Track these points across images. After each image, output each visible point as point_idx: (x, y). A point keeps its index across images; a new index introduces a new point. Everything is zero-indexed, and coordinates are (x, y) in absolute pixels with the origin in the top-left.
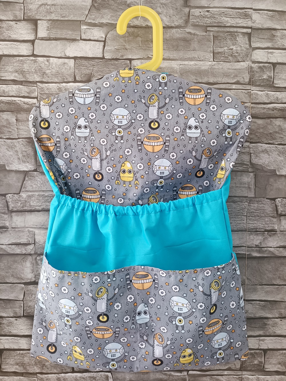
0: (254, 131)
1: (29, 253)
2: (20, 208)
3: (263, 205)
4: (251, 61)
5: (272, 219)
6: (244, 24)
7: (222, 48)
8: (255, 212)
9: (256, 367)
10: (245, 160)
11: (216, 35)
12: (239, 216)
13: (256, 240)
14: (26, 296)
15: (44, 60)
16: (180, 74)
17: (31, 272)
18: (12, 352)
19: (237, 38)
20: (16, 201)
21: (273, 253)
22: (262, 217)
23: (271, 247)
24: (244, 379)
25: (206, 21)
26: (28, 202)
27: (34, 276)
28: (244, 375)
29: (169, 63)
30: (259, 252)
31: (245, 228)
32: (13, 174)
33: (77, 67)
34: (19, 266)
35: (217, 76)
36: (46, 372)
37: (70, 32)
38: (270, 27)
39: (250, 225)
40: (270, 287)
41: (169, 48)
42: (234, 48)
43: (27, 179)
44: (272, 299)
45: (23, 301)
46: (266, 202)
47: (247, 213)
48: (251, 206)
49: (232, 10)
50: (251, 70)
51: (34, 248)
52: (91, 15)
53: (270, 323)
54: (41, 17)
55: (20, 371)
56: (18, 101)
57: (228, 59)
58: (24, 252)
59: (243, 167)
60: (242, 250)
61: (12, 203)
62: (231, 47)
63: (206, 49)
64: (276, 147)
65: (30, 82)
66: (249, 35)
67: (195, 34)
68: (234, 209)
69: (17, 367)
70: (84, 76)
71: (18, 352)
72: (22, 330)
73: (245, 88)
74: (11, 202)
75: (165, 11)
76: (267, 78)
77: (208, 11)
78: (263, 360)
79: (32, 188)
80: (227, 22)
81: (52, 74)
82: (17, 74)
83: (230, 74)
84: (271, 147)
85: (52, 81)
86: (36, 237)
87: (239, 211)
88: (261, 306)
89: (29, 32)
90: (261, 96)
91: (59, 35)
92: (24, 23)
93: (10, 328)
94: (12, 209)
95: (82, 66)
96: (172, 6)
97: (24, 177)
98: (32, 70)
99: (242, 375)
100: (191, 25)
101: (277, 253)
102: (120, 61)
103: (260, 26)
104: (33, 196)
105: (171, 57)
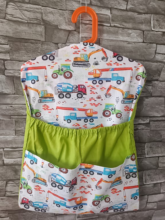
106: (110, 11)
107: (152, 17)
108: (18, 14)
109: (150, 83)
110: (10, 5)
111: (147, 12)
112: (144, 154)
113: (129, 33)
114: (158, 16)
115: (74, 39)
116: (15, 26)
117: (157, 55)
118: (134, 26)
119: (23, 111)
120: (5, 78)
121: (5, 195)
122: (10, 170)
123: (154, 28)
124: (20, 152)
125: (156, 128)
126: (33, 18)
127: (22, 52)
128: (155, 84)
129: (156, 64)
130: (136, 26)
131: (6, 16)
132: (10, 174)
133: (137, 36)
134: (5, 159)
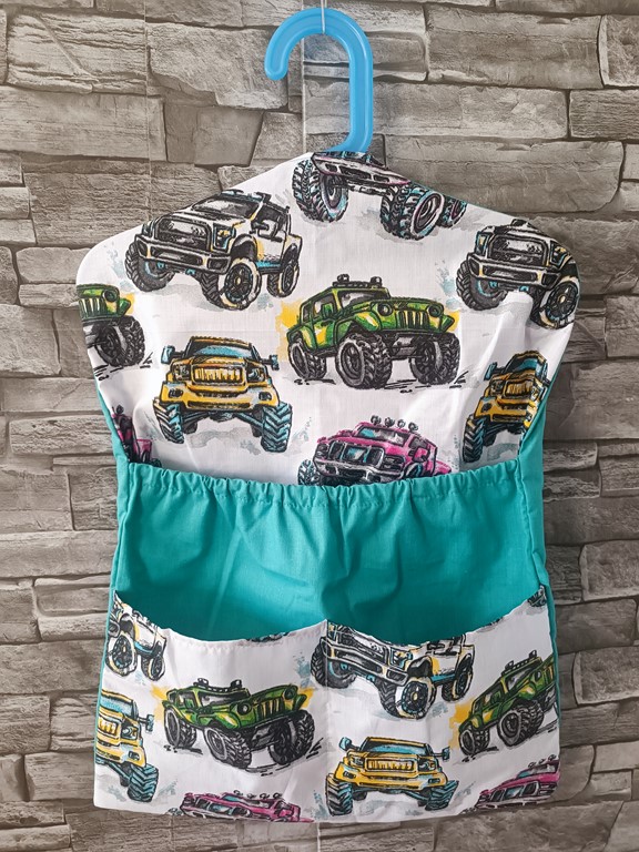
106: (423, 20)
107: (604, 27)
108: (54, 59)
109: (597, 307)
110: (22, 25)
111: (583, 7)
112: (576, 590)
113: (505, 103)
114: (628, 20)
115: (283, 143)
116: (46, 108)
117: (626, 189)
118: (527, 71)
119: (98, 438)
120: (20, 316)
121: (50, 745)
122: (64, 658)
123: (612, 74)
124: (95, 589)
125: (626, 485)
126: (114, 69)
127: (79, 210)
128: (622, 308)
129: (621, 225)
130: (535, 74)
131: (7, 72)
132: (63, 671)
133: (540, 112)
134: (42, 619)
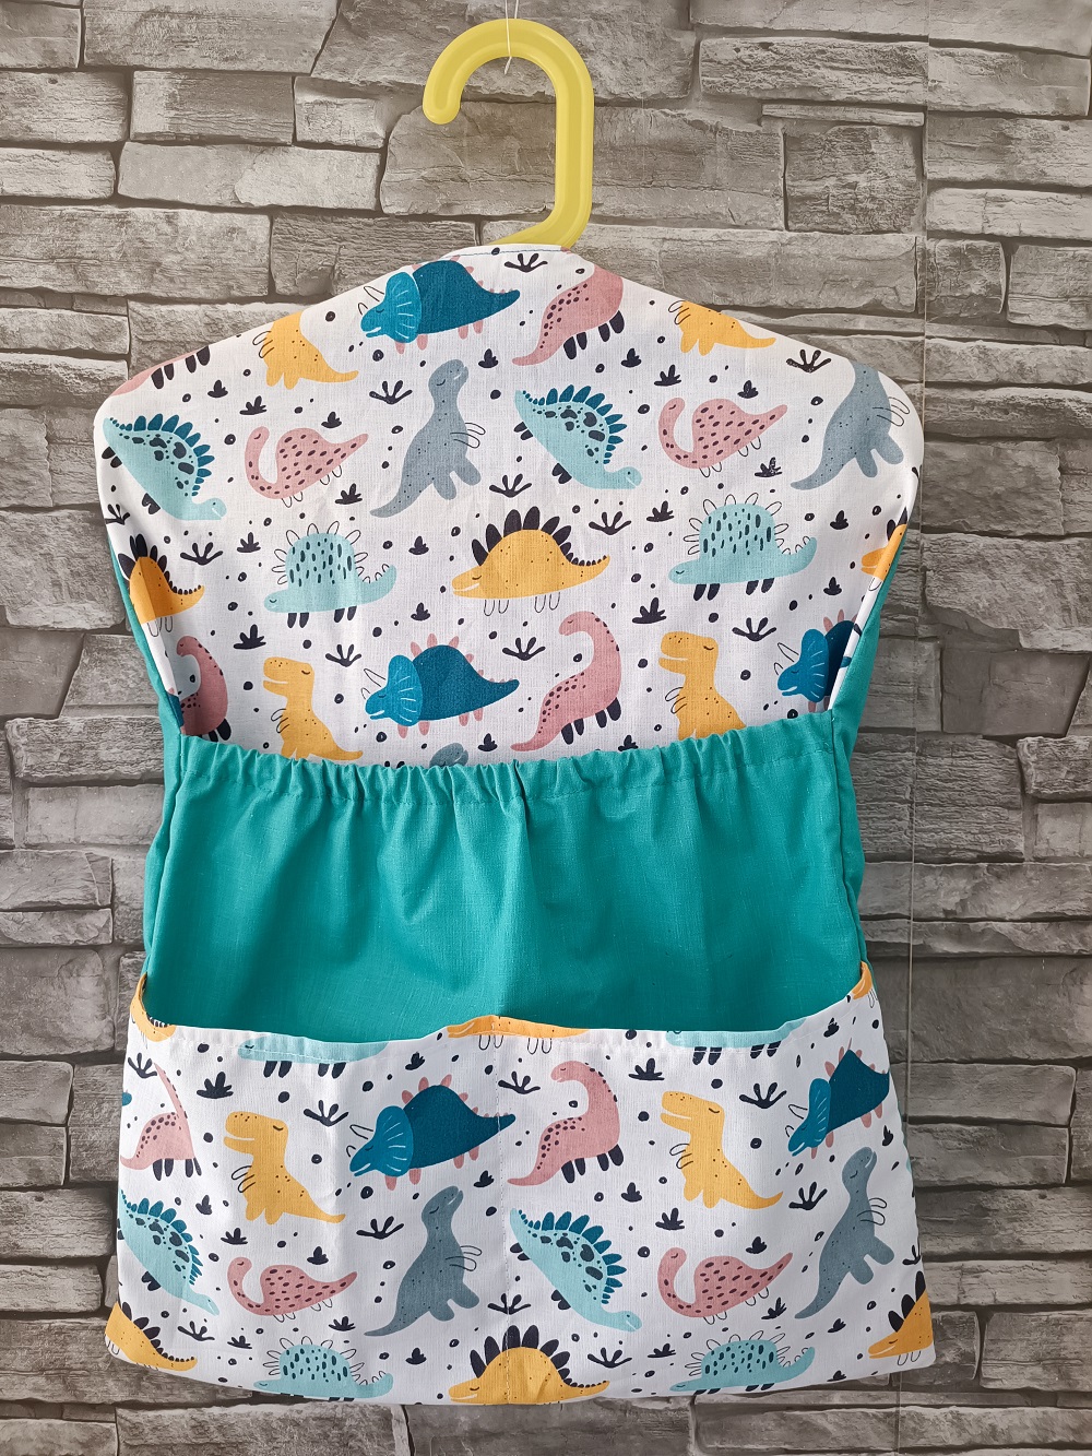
0: (936, 486)
1: (91, 942)
2: (59, 769)
3: (970, 762)
4: (924, 229)
5: (1005, 813)
6: (900, 95)
7: (816, 182)
8: (943, 789)
9: (950, 1376)
10: (904, 593)
11: (794, 131)
12: (884, 803)
13: (946, 895)
14: (76, 1106)
15: (156, 217)
16: (664, 273)
17: (98, 1014)
18: (22, 1324)
19: (873, 145)
20: (45, 745)
21: (1008, 942)
22: (967, 805)
23: (1002, 920)
24: (906, 1420)
25: (760, 81)
26: (88, 748)
27: (108, 1030)
28: (904, 1406)
29: (622, 234)
30: (959, 936)
31: (904, 848)
32: (34, 642)
33: (280, 242)
34: (54, 993)
35: (801, 282)
36: (151, 1401)
37: (255, 117)
38: (992, 108)
39: (924, 836)
40: (1001, 1070)
41: (620, 179)
42: (862, 180)
43: (86, 661)
44: (1008, 1117)
45: (65, 1125)
46: (982, 749)
47: (912, 793)
48: (925, 764)
49: (856, 43)
50: (923, 264)
51: (111, 924)
52: (333, 55)
53: (1002, 1206)
54: (147, 59)
55: (52, 1396)
56: (57, 366)
57: (840, 221)
58: (72, 939)
59: (897, 620)
60: (896, 931)
61: (30, 751)
62: (852, 178)
63: (759, 184)
64: (1018, 547)
65: (104, 298)
66: (917, 135)
67: (717, 128)
68: (866, 774)
69: (41, 1380)
70: (304, 279)
71: (45, 1323)
72: (59, 1239)
73: (902, 330)
74: (23, 747)
75: (607, 44)
76: (983, 291)
77: (766, 46)
78: (977, 1349)
79: (107, 694)
80: (836, 86)
81: (184, 270)
82: (52, 269)
83: (846, 276)
84: (998, 545)
85: (185, 294)
86: (120, 881)
87: (881, 782)
88: (966, 1141)
89: (100, 112)
90: (962, 357)
91: (212, 125)
92: (82, 79)
93: (14, 1232)
94: (28, 775)
95: (298, 241)
96: (635, 23)
97: (74, 651)
98: (112, 255)
99: (898, 1406)
100: (704, 94)
101: (1024, 942)
102: (439, 223)
103: (957, 104)
104: (107, 724)
105: (631, 210)
